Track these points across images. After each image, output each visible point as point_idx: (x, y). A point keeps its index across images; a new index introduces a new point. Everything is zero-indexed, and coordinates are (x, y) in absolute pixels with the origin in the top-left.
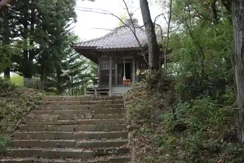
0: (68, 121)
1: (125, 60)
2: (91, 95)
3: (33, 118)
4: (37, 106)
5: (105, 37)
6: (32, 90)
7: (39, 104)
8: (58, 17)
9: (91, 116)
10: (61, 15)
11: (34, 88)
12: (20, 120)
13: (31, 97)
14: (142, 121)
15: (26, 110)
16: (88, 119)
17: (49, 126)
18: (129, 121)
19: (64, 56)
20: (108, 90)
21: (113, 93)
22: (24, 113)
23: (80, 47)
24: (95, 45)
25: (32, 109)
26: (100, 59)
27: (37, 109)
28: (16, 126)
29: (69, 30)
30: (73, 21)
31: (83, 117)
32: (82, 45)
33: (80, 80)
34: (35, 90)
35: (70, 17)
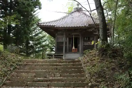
0: (42, 78)
1: (75, 35)
2: (56, 59)
3: (15, 76)
4: (18, 67)
5: (60, 20)
6: (14, 54)
7: (19, 65)
8: (29, 5)
9: (59, 75)
10: (31, 4)
11: (16, 53)
12: (6, 78)
13: (14, 60)
14: (100, 80)
15: (10, 69)
16: (57, 77)
17: (29, 82)
18: (89, 80)
19: (31, 32)
20: (62, 56)
21: (66, 57)
22: (9, 72)
23: (43, 26)
24: (53, 25)
25: (14, 69)
26: (56, 34)
27: (18, 69)
28: (3, 82)
29: (35, 15)
30: (38, 8)
31: (53, 76)
32: (45, 25)
33: (42, 49)
34: (16, 55)
35: (37, 5)
